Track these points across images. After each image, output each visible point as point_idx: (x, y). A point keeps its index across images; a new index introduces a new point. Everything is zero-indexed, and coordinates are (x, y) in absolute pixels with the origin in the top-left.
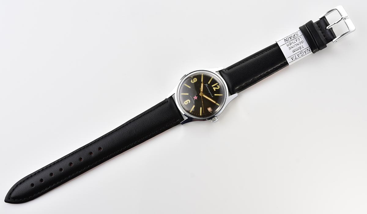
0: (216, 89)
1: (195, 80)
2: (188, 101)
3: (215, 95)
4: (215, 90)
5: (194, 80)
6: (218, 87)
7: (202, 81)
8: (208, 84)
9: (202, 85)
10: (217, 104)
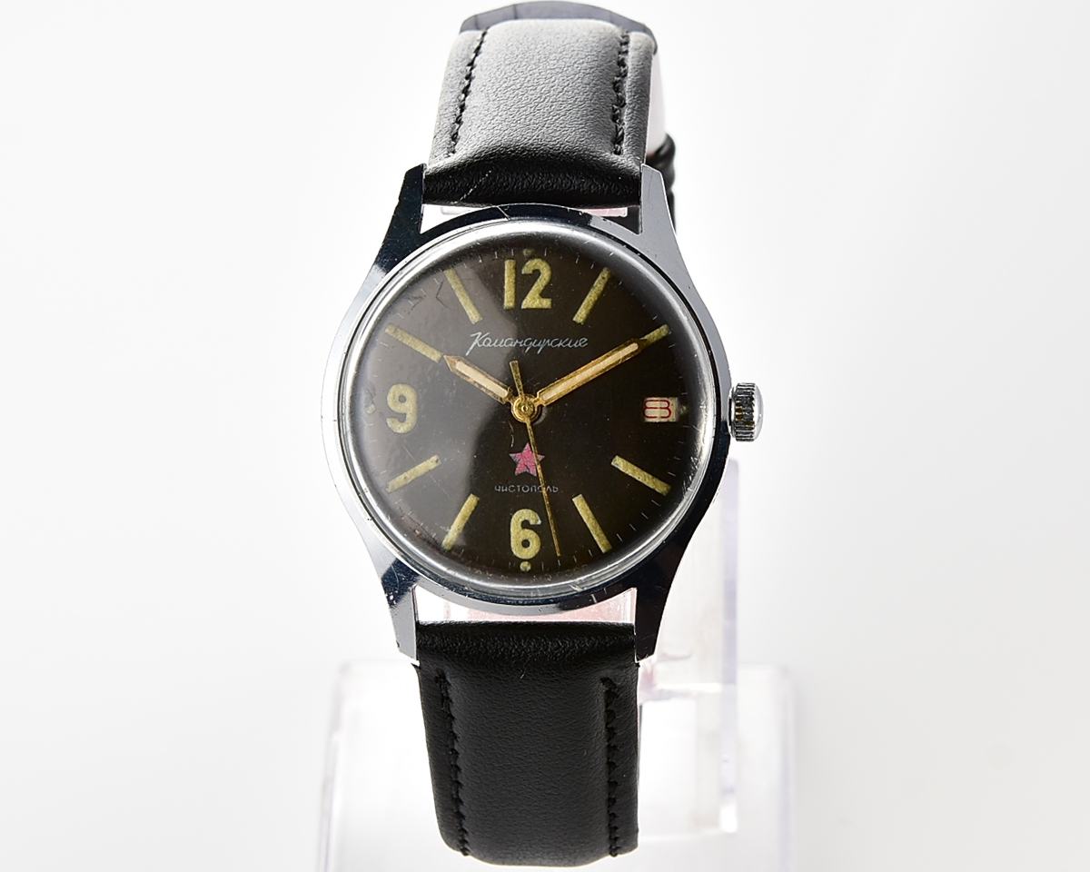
0: (543, 295)
1: (402, 399)
2: (525, 525)
3: (580, 316)
4: (546, 303)
5: (399, 408)
6: (537, 273)
7: (435, 356)
8: (477, 327)
9: (461, 367)
10: (654, 335)
